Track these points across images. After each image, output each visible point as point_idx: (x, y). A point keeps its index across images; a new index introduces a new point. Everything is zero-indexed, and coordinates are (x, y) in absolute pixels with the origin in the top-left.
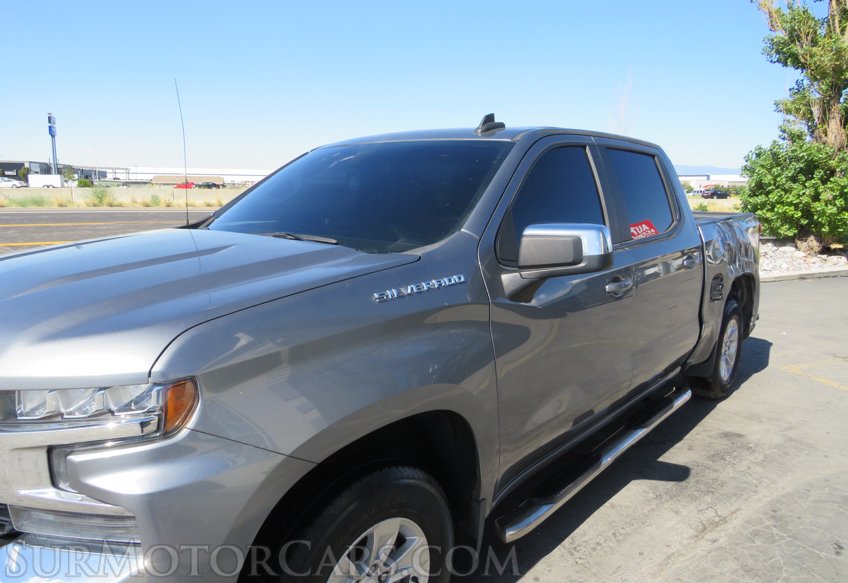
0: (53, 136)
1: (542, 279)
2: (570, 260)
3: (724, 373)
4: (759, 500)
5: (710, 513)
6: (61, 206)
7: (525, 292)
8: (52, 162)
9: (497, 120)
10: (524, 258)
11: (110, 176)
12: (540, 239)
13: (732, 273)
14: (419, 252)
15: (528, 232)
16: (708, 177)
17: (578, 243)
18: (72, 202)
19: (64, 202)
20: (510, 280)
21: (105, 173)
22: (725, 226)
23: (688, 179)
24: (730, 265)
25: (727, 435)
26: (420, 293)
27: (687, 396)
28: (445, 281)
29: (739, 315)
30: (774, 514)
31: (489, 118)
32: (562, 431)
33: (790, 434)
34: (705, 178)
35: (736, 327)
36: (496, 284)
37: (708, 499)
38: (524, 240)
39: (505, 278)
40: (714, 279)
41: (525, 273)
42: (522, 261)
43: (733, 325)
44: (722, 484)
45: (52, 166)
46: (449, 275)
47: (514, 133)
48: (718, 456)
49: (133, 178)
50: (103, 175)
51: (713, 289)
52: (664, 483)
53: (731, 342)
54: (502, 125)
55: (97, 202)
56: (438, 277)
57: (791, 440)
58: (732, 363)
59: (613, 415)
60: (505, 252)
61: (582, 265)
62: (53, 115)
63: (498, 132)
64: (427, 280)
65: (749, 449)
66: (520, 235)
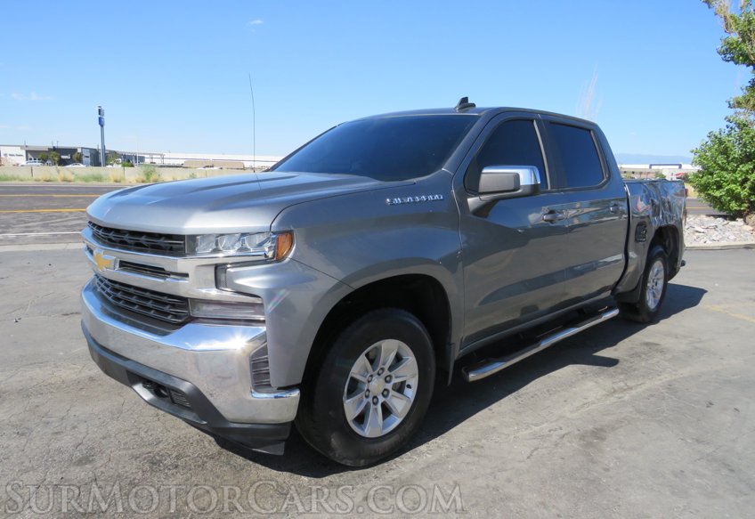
0: (102, 126)
1: (495, 201)
2: (512, 188)
3: (651, 303)
4: (660, 380)
5: (622, 384)
6: (116, 181)
7: (483, 211)
8: (100, 148)
9: (470, 101)
10: (482, 188)
11: (147, 161)
12: (493, 176)
13: (656, 222)
14: (415, 180)
15: (485, 171)
16: (680, 166)
17: (517, 177)
18: (124, 179)
19: (118, 179)
20: (472, 201)
21: (144, 158)
22: (651, 186)
23: (661, 167)
24: (653, 216)
25: (647, 344)
26: (415, 202)
27: (615, 312)
28: (431, 197)
29: (664, 258)
30: (669, 387)
31: (465, 100)
32: (511, 318)
33: (698, 345)
34: (677, 167)
35: (662, 267)
36: (464, 204)
37: (622, 377)
38: (483, 176)
39: (470, 200)
40: (638, 225)
41: (483, 197)
42: (481, 190)
43: (658, 266)
44: (635, 370)
45: (101, 152)
46: (433, 195)
47: (481, 110)
48: (638, 355)
49: (167, 162)
50: (142, 159)
51: (637, 233)
52: (590, 367)
53: (658, 279)
54: (473, 105)
55: (145, 179)
56: (427, 195)
57: (697, 348)
58: (659, 296)
59: (552, 314)
60: (470, 184)
61: (520, 191)
62: (103, 108)
63: (470, 109)
64: (420, 196)
65: (662, 352)
66: (480, 173)
